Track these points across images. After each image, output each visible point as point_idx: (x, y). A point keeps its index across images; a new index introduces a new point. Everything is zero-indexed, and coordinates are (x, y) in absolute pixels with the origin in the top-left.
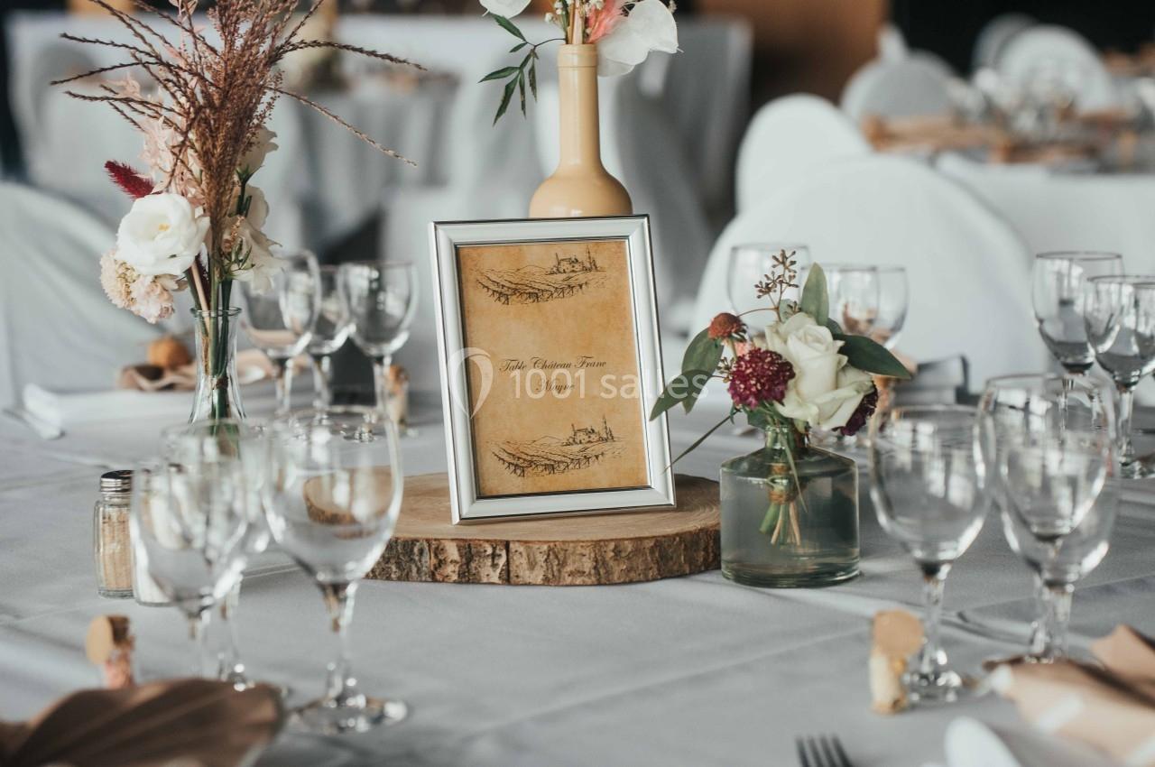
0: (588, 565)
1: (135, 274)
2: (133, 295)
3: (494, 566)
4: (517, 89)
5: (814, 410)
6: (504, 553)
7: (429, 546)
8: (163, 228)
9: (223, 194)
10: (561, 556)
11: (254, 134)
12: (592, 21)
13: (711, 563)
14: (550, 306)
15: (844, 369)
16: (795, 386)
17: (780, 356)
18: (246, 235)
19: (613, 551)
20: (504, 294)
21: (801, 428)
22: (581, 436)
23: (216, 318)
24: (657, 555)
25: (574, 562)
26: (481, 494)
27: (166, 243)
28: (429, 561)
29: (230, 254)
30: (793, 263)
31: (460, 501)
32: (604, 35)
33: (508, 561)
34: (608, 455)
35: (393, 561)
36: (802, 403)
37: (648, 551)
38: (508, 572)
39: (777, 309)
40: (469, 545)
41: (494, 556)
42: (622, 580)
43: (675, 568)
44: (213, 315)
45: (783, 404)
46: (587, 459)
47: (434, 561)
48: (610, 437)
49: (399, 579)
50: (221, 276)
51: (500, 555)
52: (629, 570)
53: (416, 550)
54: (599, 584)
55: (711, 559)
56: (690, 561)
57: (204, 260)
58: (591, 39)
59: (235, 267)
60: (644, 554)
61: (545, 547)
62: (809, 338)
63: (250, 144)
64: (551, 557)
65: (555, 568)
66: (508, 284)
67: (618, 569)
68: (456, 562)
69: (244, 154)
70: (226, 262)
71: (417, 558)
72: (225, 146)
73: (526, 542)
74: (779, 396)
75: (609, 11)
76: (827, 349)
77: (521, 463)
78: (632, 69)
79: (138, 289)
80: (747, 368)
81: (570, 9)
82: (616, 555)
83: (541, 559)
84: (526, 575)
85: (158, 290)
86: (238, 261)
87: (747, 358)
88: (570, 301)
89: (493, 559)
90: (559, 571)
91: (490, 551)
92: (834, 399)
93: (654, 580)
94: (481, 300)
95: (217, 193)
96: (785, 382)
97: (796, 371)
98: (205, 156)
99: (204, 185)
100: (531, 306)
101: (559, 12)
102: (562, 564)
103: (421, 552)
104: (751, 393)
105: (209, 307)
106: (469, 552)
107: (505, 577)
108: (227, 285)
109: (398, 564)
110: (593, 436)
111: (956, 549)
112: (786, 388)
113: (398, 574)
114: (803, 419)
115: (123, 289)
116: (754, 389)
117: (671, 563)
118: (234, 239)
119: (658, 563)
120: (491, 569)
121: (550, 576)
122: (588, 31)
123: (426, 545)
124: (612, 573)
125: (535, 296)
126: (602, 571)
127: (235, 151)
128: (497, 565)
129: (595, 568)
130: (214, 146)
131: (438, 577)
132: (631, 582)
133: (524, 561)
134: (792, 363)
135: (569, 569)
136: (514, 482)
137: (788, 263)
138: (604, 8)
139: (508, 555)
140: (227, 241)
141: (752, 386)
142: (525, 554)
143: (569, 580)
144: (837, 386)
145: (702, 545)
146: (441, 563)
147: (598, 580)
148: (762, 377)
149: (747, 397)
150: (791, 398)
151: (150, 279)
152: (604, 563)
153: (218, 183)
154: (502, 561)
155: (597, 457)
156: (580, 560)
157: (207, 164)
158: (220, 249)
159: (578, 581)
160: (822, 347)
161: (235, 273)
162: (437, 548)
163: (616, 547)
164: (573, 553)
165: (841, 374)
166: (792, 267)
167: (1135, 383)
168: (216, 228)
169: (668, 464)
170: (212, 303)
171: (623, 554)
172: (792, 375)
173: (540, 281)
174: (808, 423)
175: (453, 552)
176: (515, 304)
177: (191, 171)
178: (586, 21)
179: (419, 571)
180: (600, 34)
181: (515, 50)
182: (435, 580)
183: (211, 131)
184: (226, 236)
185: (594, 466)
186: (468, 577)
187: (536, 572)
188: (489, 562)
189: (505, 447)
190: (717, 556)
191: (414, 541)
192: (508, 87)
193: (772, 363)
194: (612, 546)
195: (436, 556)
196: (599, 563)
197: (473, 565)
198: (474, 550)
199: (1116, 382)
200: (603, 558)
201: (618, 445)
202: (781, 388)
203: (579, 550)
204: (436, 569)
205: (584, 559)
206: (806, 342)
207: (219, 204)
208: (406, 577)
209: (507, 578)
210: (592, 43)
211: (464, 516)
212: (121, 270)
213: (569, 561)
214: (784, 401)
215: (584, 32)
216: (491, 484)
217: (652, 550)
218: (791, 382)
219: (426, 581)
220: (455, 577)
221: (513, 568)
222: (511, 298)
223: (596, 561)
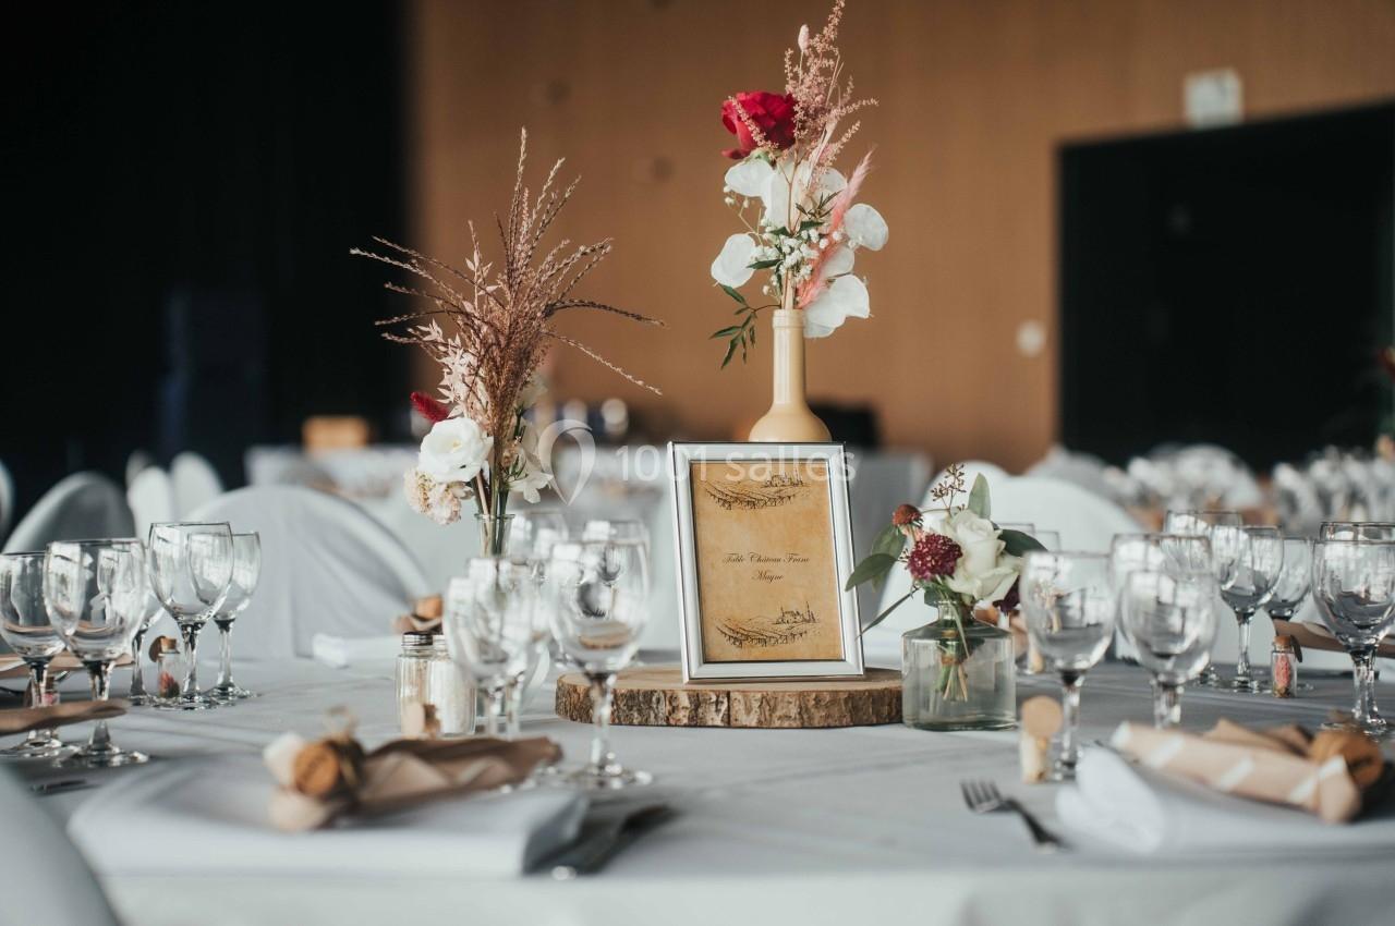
0: (794, 711)
1: (432, 484)
2: (430, 501)
3: (718, 711)
4: (740, 344)
5: (978, 583)
6: (725, 700)
7: (665, 696)
8: (455, 445)
9: (504, 419)
10: (772, 703)
11: (529, 375)
12: (801, 292)
13: (895, 718)
14: (765, 512)
15: (1002, 554)
16: (963, 564)
17: (950, 540)
18: (521, 453)
19: (815, 700)
20: (730, 500)
21: (967, 601)
22: (788, 617)
23: (495, 521)
24: (850, 705)
25: (783, 708)
26: (706, 660)
27: (458, 457)
28: (664, 708)
29: (508, 468)
30: (961, 474)
31: (691, 665)
32: (811, 302)
33: (729, 707)
34: (810, 634)
35: (635, 708)
36: (968, 578)
37: (842, 702)
38: (729, 716)
39: (948, 510)
40: (698, 695)
41: (717, 703)
42: (821, 725)
43: (865, 717)
44: (492, 517)
45: (953, 578)
46: (793, 635)
47: (669, 708)
48: (811, 619)
49: (640, 724)
50: (499, 488)
51: (722, 702)
52: (828, 716)
53: (654, 699)
54: (803, 728)
55: (894, 714)
56: (877, 714)
57: (487, 475)
58: (800, 305)
59: (512, 479)
60: (839, 704)
61: (759, 696)
62: (974, 527)
63: (526, 382)
64: (764, 703)
65: (767, 713)
66: (731, 494)
67: (818, 715)
68: (687, 708)
69: (521, 389)
70: (504, 475)
71: (655, 706)
72: (507, 380)
73: (743, 692)
74: (949, 571)
75: (814, 283)
76: (989, 535)
77: (740, 637)
78: (832, 332)
79: (434, 496)
80: (924, 548)
81: (784, 283)
82: (817, 703)
83: (756, 705)
84: (744, 719)
85: (450, 496)
86: (514, 473)
87: (924, 540)
88: (780, 509)
89: (717, 706)
90: (771, 715)
91: (714, 698)
92: (994, 575)
93: (847, 726)
94: (708, 505)
95: (500, 418)
96: (955, 560)
97: (963, 551)
98: (491, 388)
99: (489, 412)
100: (748, 512)
101: (775, 284)
102: (773, 710)
103: (658, 701)
104: (928, 568)
105: (489, 512)
106: (697, 701)
107: (726, 720)
108: (504, 495)
109: (640, 711)
110: (798, 617)
111: (1088, 660)
112: (956, 565)
113: (640, 719)
114: (969, 593)
115: (422, 497)
116: (929, 565)
117: (861, 714)
118: (512, 456)
119: (850, 711)
120: (714, 714)
121: (763, 719)
122: (798, 299)
123: (662, 695)
124: (813, 719)
125: (752, 504)
126: (805, 716)
127: (516, 386)
128: (720, 710)
129: (800, 713)
130: (499, 380)
131: (672, 722)
132: (829, 727)
133: (742, 707)
134: (962, 546)
135: (778, 713)
136: (734, 652)
137: (958, 474)
138: (811, 280)
139: (729, 701)
140: (507, 457)
141: (928, 562)
142: (742, 702)
143: (777, 723)
144: (997, 565)
145: (887, 700)
146: (674, 709)
147: (802, 724)
148: (937, 554)
149: (924, 572)
150: (959, 573)
151: (444, 487)
152: (807, 709)
153: (501, 410)
154: (724, 707)
155: (801, 634)
156: (788, 707)
157: (493, 396)
158: (500, 464)
159: (786, 724)
160: (985, 534)
161: (511, 484)
162: (671, 697)
163: (816, 697)
164: (782, 701)
165: (1000, 559)
166: (961, 478)
167: (1252, 614)
168: (498, 446)
169: (858, 633)
170: (492, 509)
171: (823, 703)
172: (960, 555)
173: (757, 493)
174: (973, 598)
175: (684, 701)
176: (737, 508)
177: (480, 400)
178: (796, 291)
179: (656, 716)
180: (807, 301)
181: (739, 312)
182: (669, 725)
183: (497, 368)
184: (506, 453)
185: (799, 641)
186: (696, 722)
187: (752, 716)
188: (713, 708)
189: (726, 623)
190: (899, 711)
191: (653, 692)
192: (732, 342)
193: (944, 544)
194: (814, 696)
195: (670, 703)
196: (803, 710)
197: (700, 710)
198: (701, 698)
199: (1236, 612)
200: (807, 706)
201: (820, 625)
202: (951, 564)
203: (787, 698)
204: (670, 714)
205: (791, 706)
206: (972, 530)
207: (501, 426)
208: (645, 723)
209: (728, 723)
210: (801, 308)
211: (693, 676)
212: (421, 481)
213: (779, 707)
214: (954, 575)
215: (794, 300)
216: (715, 653)
217: (846, 701)
218: (959, 560)
219: (662, 726)
220: (685, 721)
221: (733, 713)
222: (733, 505)
223: (801, 708)
